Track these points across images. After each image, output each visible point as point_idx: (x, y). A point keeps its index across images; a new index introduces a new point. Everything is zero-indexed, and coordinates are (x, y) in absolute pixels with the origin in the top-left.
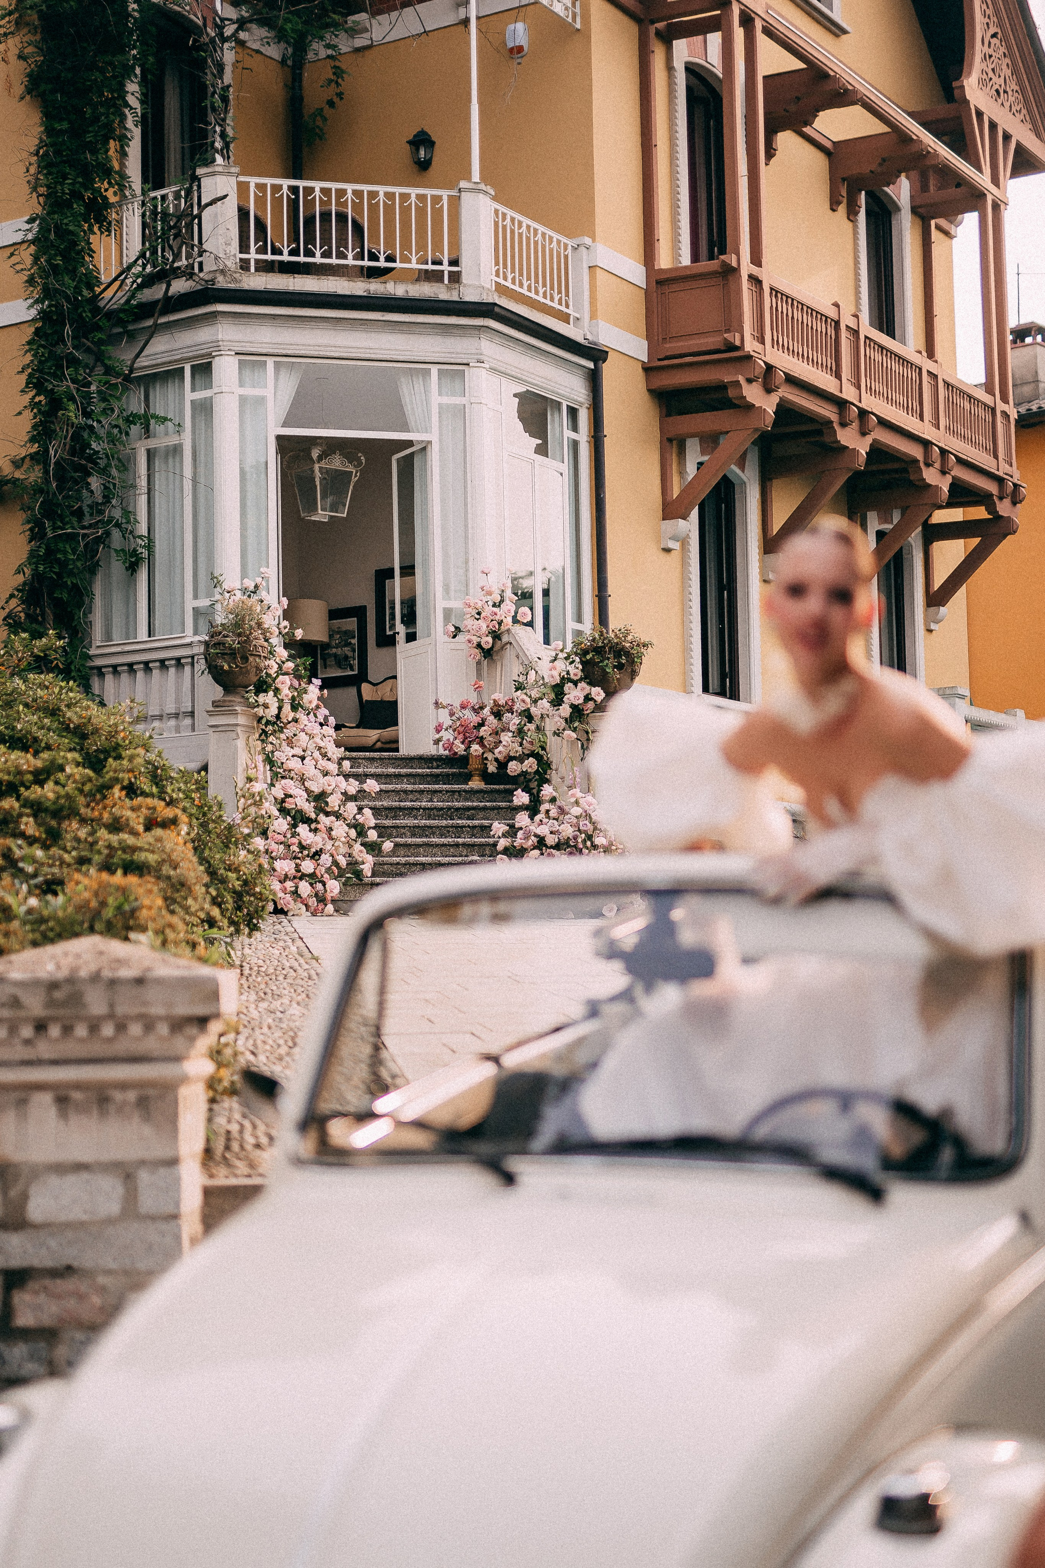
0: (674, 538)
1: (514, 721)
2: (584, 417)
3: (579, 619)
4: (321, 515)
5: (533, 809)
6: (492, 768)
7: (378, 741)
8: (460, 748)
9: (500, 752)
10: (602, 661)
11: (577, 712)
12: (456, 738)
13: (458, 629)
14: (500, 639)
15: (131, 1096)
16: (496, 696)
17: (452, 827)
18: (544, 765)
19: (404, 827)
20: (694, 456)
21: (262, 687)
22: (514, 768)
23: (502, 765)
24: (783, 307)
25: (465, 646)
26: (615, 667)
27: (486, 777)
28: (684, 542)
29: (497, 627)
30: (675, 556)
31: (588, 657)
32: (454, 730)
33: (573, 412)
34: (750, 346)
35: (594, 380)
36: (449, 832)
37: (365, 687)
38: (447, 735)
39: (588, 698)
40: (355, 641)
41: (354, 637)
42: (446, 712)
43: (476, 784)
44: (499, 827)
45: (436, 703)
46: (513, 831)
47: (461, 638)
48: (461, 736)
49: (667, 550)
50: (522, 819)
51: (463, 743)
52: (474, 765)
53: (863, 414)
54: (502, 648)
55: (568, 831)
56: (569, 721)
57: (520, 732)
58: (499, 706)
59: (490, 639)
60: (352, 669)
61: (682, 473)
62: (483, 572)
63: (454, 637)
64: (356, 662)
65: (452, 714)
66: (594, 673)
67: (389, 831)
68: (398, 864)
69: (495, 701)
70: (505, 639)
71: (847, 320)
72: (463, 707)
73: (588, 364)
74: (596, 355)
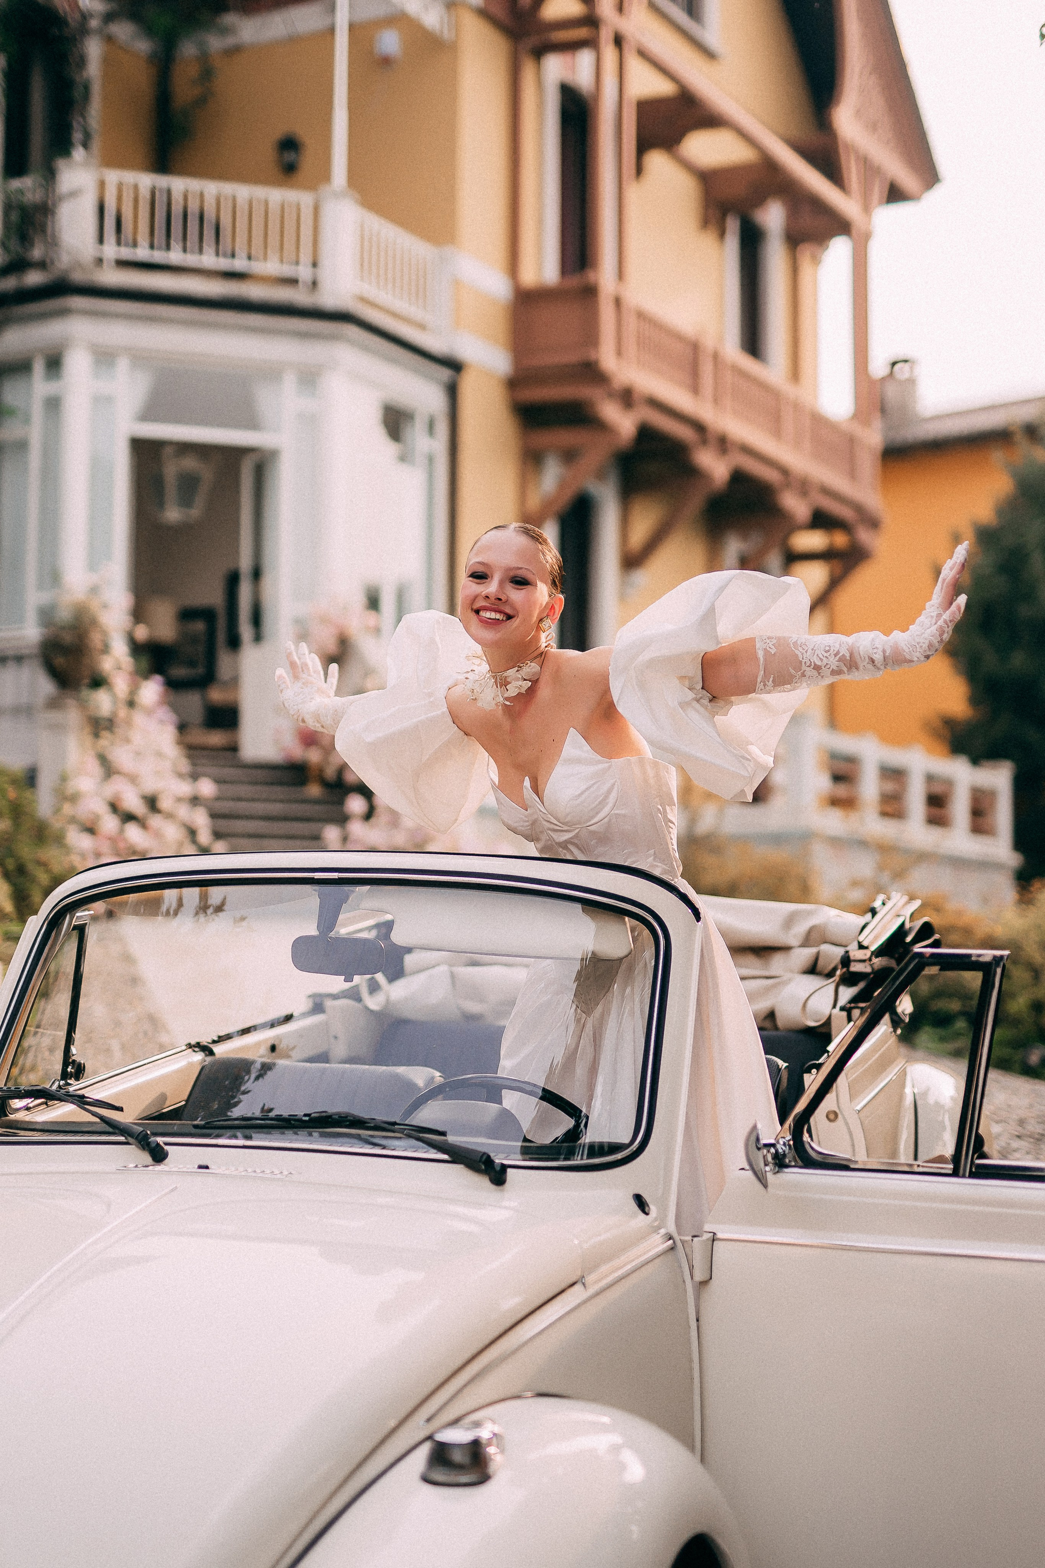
2: (441, 427)
4: (173, 514)
5: (367, 817)
6: (329, 775)
14: (346, 645)
20: (552, 471)
24: (645, 327)
27: (324, 784)
33: (430, 424)
34: (608, 364)
35: (452, 391)
37: (212, 689)
41: (202, 641)
43: (314, 790)
50: (356, 826)
53: (722, 438)
54: (351, 654)
60: (199, 669)
64: (204, 661)
73: (445, 374)
74: (454, 365)
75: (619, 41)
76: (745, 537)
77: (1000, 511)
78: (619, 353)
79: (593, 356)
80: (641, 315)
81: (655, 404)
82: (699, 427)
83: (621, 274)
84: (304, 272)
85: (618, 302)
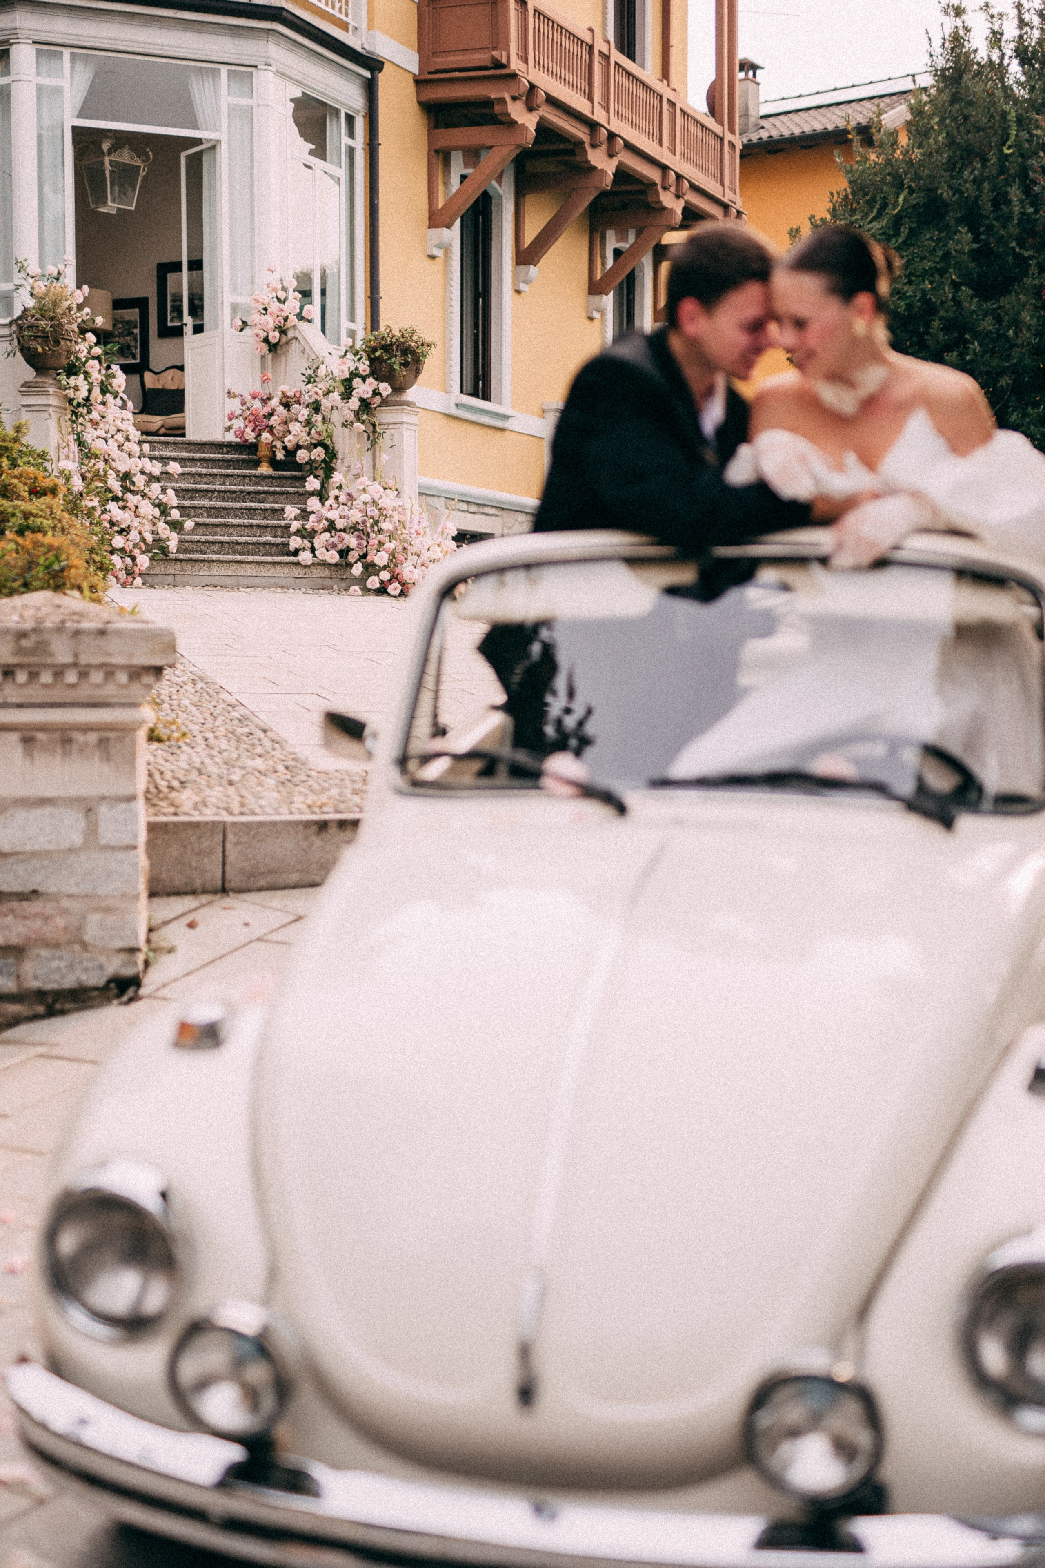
0: (439, 246)
1: (304, 413)
2: (360, 124)
3: (352, 319)
4: (111, 207)
5: (322, 495)
6: (280, 455)
7: (163, 426)
8: (251, 437)
9: (290, 441)
10: (389, 359)
11: (365, 405)
12: (246, 426)
13: (244, 323)
14: (286, 334)
15: (93, 737)
16: (284, 388)
17: (246, 509)
18: (331, 454)
19: (201, 508)
20: (458, 167)
21: (72, 370)
22: (302, 456)
23: (291, 453)
24: (544, 29)
25: (253, 340)
26: (401, 364)
27: (275, 464)
28: (447, 250)
29: (282, 322)
30: (439, 261)
31: (377, 354)
32: (245, 419)
33: (350, 119)
34: (515, 65)
35: (370, 89)
36: (242, 513)
37: (148, 376)
38: (238, 423)
39: (376, 393)
40: (137, 331)
41: (135, 327)
42: (237, 401)
43: (265, 469)
44: (291, 511)
45: (229, 393)
46: (305, 515)
47: (247, 331)
48: (252, 424)
49: (432, 257)
50: (313, 503)
51: (253, 431)
52: (263, 452)
53: (612, 136)
54: (287, 343)
55: (356, 516)
56: (357, 414)
57: (308, 423)
58: (288, 397)
59: (277, 334)
60: (134, 357)
61: (447, 183)
62: (269, 270)
63: (241, 330)
64: (138, 350)
65: (243, 404)
66: (381, 369)
67: (187, 511)
68: (198, 542)
69: (283, 393)
70: (291, 334)
71: (600, 46)
72: (254, 398)
73: (366, 73)
74: (373, 64)
76: (622, 235)
78: (524, 58)
79: (502, 58)
80: (541, 14)
81: (554, 103)
85: (522, 3)
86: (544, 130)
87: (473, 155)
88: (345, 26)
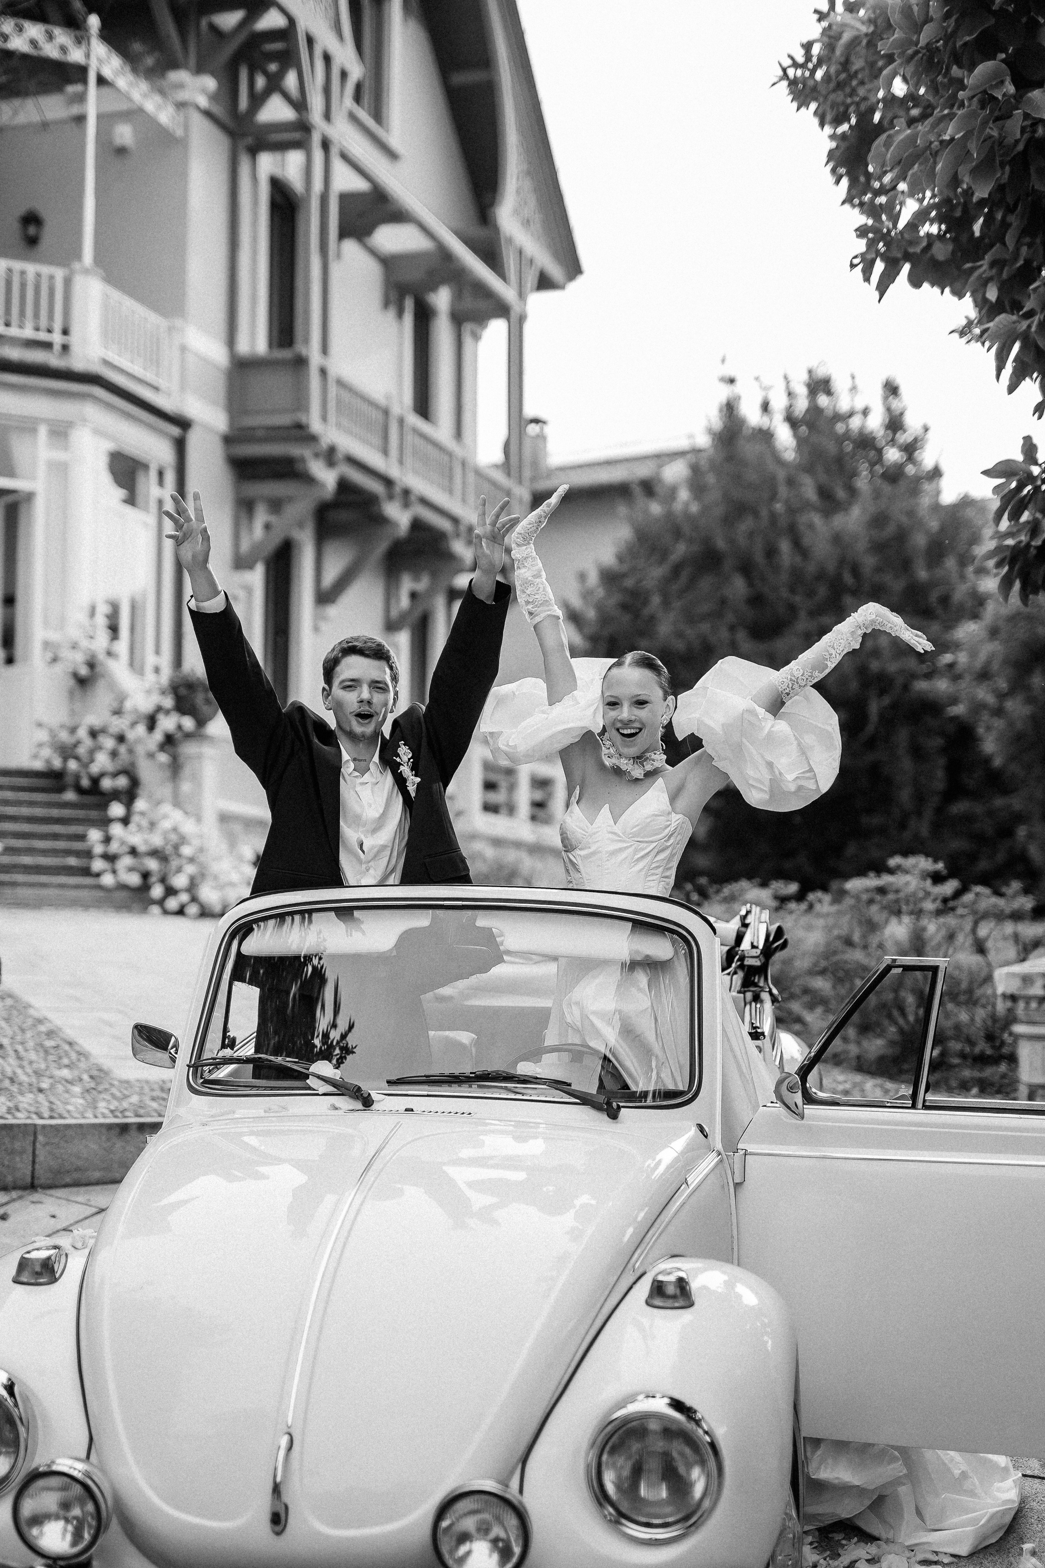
1: (109, 743)
2: (170, 477)
3: (158, 652)
5: (125, 821)
6: (85, 783)
8: (57, 763)
9: (95, 769)
10: (192, 694)
11: (168, 738)
12: (53, 755)
13: (55, 657)
14: (95, 670)
16: (91, 719)
17: (50, 833)
18: (135, 782)
19: (6, 831)
20: (261, 517)
22: (107, 784)
23: (95, 781)
24: (346, 396)
25: (61, 674)
26: (203, 700)
27: (80, 790)
29: (92, 657)
30: (243, 601)
31: (182, 691)
32: (52, 747)
33: (161, 474)
34: (316, 425)
35: (180, 446)
36: (47, 837)
38: (46, 752)
39: (180, 727)
42: (45, 730)
43: (70, 796)
44: (95, 835)
45: (38, 723)
46: (107, 840)
47: (57, 665)
48: (59, 752)
50: (116, 830)
51: (60, 759)
52: (69, 780)
53: (406, 492)
54: (96, 678)
55: (157, 840)
56: (161, 746)
57: (114, 754)
58: (94, 728)
59: (86, 669)
61: (251, 532)
63: (52, 664)
65: (51, 733)
66: (185, 704)
68: (4, 864)
69: (90, 724)
70: (99, 669)
71: (396, 410)
72: (61, 727)
73: (176, 431)
74: (183, 423)
75: (326, 145)
76: (417, 578)
77: (620, 558)
78: (324, 418)
79: (303, 420)
80: (340, 383)
81: (353, 461)
82: (388, 482)
83: (325, 349)
84: (57, 338)
85: (323, 372)
86: (344, 485)
87: (276, 505)
88: (156, 389)
